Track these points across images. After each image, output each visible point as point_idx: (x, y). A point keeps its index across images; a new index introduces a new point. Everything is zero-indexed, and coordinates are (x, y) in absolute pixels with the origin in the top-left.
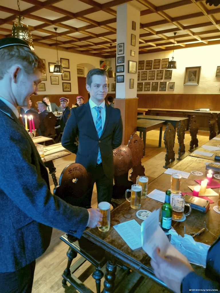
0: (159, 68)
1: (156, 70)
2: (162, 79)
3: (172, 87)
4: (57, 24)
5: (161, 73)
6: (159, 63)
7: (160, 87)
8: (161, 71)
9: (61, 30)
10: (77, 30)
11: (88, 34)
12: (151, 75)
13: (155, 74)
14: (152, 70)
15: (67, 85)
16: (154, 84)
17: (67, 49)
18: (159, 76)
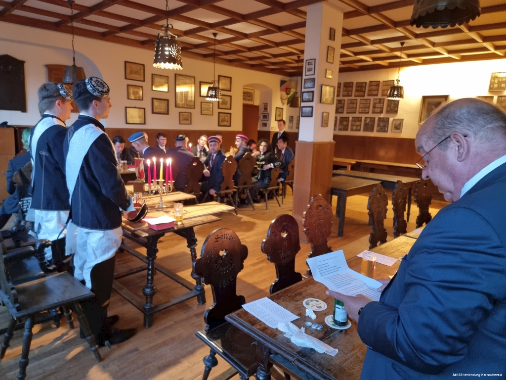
0: (377, 95)
1: (372, 98)
2: (381, 112)
3: (398, 126)
4: (218, 28)
5: (380, 102)
6: (377, 87)
7: (379, 125)
8: (380, 99)
9: (222, 36)
10: (246, 36)
11: (263, 42)
12: (364, 105)
13: (369, 104)
14: (366, 97)
15: (225, 117)
16: (368, 120)
17: (230, 62)
18: (378, 108)
